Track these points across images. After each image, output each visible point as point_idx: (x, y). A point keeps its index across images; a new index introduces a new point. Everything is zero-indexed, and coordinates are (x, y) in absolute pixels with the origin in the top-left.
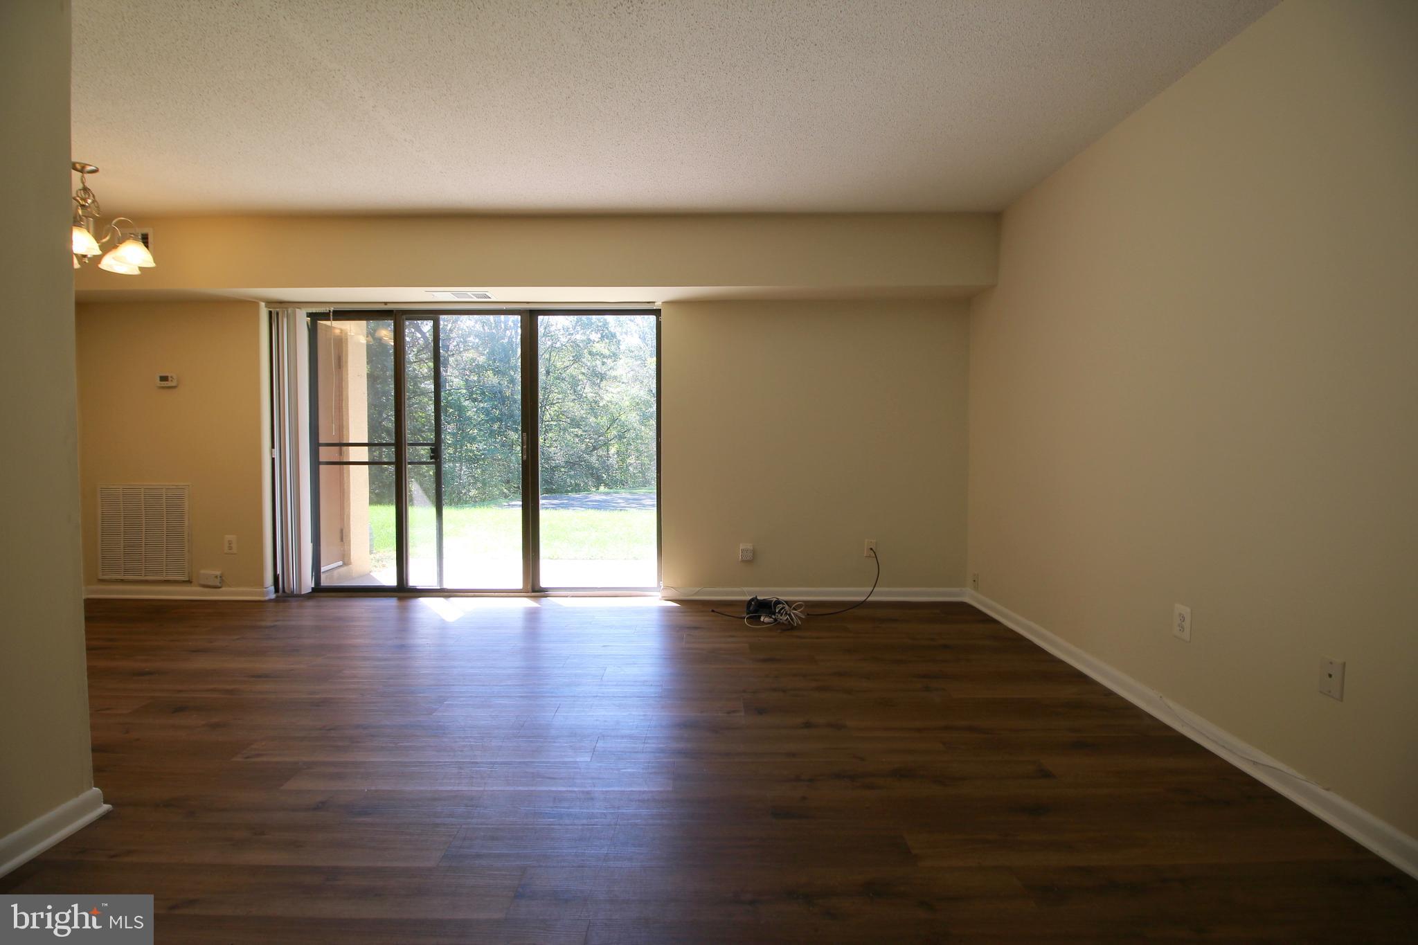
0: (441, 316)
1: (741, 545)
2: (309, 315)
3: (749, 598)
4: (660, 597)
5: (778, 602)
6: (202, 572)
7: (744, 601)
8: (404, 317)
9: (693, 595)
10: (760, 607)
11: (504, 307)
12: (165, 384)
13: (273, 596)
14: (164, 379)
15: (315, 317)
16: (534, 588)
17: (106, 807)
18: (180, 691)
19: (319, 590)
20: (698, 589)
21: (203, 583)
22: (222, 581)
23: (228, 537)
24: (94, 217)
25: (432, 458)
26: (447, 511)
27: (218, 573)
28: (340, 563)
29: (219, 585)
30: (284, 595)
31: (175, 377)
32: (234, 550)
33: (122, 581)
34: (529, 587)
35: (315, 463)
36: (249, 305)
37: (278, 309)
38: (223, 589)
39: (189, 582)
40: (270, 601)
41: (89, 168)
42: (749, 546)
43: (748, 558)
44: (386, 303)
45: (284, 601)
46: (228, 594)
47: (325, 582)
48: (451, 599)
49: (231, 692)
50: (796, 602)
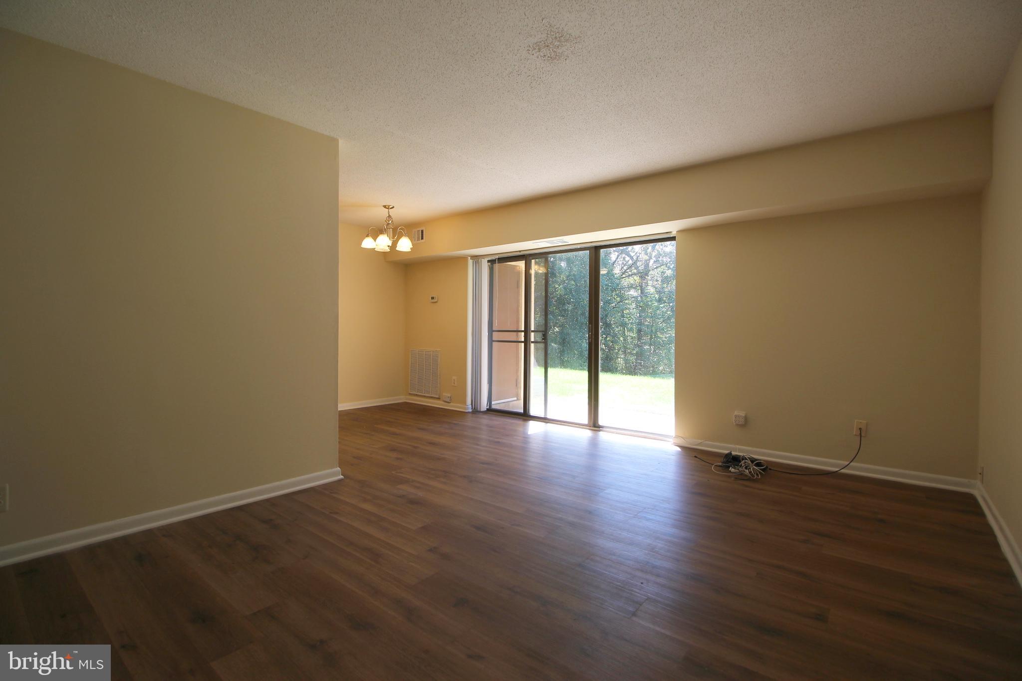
0: (549, 255)
1: (736, 412)
2: (489, 261)
3: (726, 452)
4: (672, 443)
5: (744, 458)
6: (444, 394)
7: (723, 454)
8: (531, 258)
9: (697, 445)
10: (733, 460)
11: (579, 247)
12: (433, 301)
13: (470, 410)
14: (433, 298)
15: (492, 262)
16: (594, 425)
17: (342, 477)
18: (400, 443)
19: (490, 410)
20: (700, 441)
21: (445, 400)
22: (451, 400)
23: (454, 377)
24: (392, 228)
25: (543, 339)
26: (550, 370)
27: (449, 395)
28: (515, 399)
29: (449, 401)
30: (476, 411)
31: (436, 297)
32: (456, 385)
33: (424, 396)
34: (592, 423)
35: (491, 341)
36: (463, 259)
37: (476, 258)
38: (451, 404)
39: (439, 398)
40: (469, 412)
41: (391, 207)
42: (743, 414)
43: (740, 423)
44: (520, 251)
45: (475, 414)
46: (452, 407)
47: (493, 407)
48: (548, 424)
49: (415, 447)
50: (757, 460)
